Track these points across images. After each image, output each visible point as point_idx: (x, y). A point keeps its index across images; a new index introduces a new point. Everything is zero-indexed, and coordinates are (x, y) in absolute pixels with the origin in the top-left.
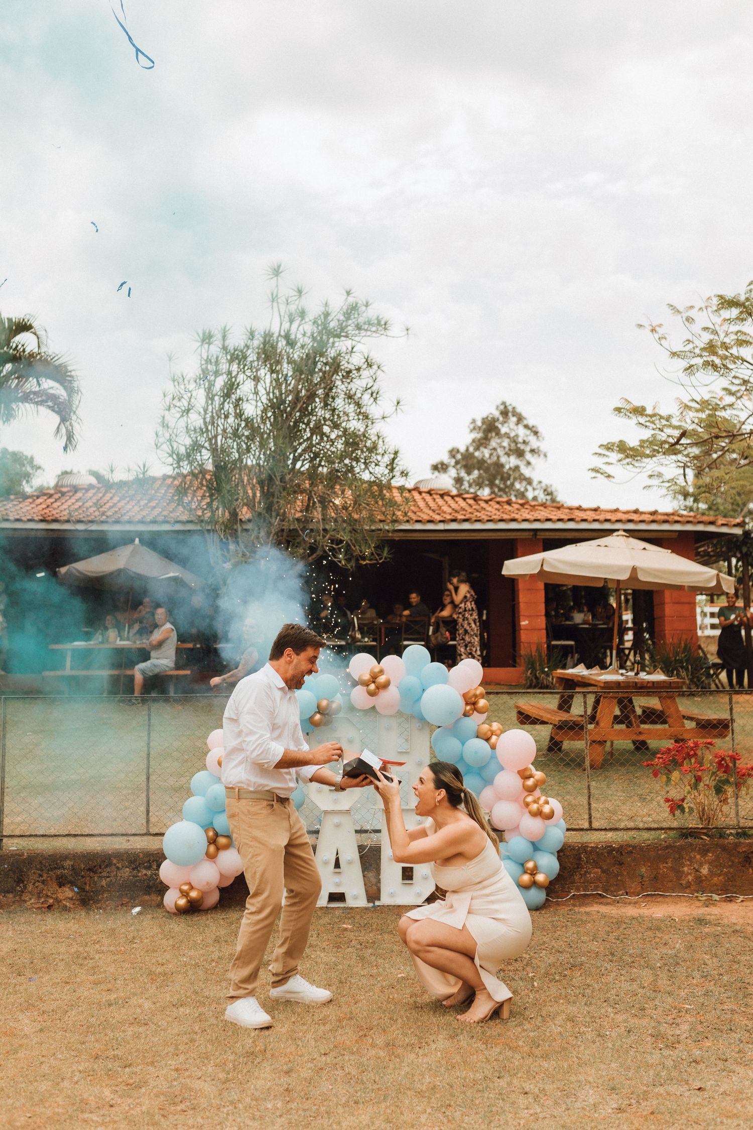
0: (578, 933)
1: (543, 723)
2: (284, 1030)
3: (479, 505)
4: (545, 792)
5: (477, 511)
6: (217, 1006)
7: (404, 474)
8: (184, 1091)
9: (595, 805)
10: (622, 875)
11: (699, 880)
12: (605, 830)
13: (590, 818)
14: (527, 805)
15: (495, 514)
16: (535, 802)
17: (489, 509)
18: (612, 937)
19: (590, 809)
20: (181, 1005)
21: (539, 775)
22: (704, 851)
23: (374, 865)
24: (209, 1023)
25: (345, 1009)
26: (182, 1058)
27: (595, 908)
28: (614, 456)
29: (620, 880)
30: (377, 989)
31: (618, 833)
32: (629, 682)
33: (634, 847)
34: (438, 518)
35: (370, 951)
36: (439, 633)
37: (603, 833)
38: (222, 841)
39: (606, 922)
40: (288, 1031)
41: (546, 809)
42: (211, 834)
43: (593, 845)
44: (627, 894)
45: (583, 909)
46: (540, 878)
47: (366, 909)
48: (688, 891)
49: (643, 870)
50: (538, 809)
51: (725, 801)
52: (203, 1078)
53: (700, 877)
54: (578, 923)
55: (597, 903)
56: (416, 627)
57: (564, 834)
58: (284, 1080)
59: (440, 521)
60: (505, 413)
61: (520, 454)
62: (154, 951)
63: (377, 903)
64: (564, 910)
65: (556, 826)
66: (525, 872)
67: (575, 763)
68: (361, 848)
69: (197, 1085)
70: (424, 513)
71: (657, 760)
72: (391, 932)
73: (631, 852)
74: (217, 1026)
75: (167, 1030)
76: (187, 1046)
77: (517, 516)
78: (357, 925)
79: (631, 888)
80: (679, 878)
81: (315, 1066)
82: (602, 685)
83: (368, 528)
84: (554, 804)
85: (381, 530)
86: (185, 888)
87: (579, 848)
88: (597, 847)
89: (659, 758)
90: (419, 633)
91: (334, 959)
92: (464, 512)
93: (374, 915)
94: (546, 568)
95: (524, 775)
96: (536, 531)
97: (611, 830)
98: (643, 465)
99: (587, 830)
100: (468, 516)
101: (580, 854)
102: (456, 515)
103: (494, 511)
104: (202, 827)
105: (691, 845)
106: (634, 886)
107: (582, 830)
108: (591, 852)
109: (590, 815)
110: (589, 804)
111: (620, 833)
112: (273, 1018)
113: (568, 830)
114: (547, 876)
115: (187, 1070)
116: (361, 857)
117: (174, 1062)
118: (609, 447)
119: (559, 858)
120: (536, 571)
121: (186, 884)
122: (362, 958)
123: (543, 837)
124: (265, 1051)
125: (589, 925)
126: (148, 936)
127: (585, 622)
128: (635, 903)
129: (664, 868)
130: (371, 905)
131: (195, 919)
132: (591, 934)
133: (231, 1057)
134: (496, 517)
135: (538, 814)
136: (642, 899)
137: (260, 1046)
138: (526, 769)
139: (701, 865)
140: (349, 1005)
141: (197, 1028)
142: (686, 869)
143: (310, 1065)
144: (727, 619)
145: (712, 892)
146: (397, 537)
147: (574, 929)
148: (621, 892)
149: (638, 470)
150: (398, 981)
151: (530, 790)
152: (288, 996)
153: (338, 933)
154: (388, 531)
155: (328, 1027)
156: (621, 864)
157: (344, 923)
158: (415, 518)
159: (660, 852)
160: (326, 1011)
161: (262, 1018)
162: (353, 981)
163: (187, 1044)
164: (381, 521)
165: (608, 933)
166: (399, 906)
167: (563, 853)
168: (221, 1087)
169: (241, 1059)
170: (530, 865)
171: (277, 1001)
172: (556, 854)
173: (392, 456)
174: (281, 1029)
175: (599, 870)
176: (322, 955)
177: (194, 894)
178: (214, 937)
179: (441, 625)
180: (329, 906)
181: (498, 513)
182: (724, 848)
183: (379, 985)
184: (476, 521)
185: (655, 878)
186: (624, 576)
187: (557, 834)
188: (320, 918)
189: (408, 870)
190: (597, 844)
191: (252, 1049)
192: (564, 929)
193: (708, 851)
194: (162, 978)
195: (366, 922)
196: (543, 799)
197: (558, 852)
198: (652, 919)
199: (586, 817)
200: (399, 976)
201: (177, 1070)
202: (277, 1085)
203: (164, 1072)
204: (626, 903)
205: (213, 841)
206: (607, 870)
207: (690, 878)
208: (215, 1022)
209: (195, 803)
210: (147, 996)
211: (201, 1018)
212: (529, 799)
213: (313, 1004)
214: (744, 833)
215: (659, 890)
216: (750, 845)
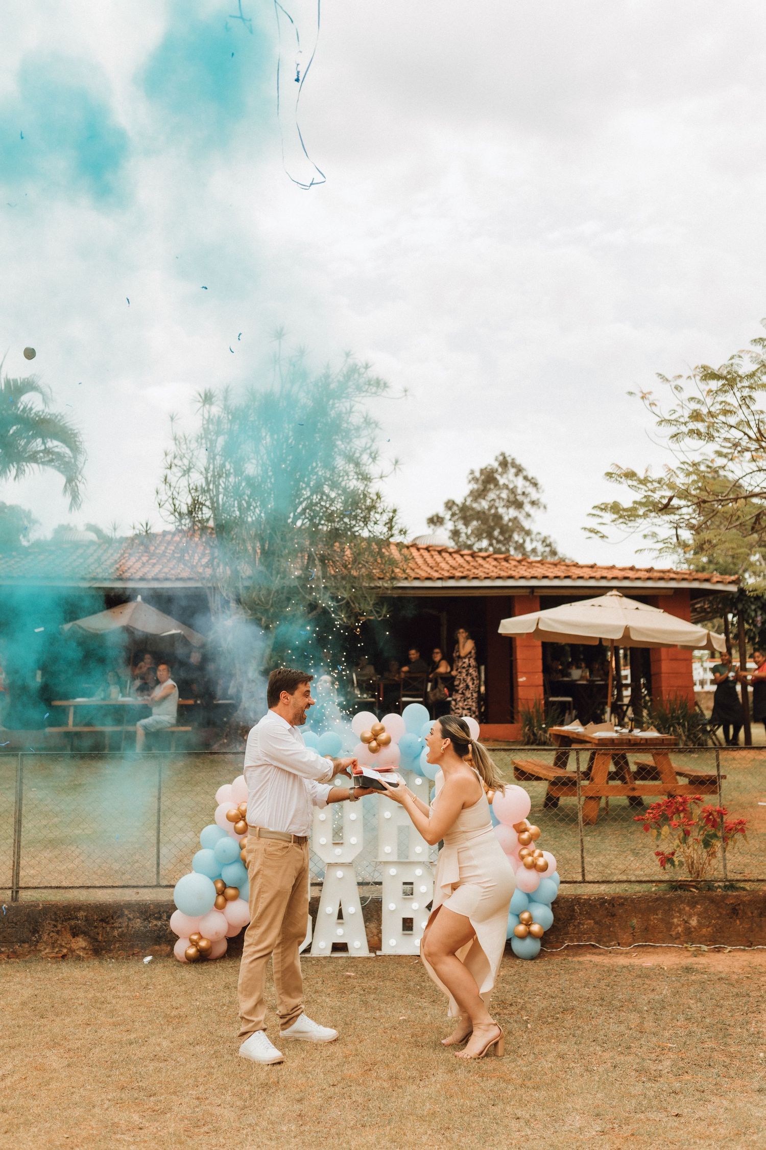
0: (570, 980)
1: (538, 779)
2: (294, 1065)
3: (477, 561)
4: (540, 846)
5: (475, 568)
6: (230, 1044)
7: (403, 532)
8: (206, 1116)
9: (589, 859)
10: (614, 926)
11: (688, 931)
12: (598, 882)
13: (583, 871)
14: (522, 858)
15: (493, 571)
16: (530, 855)
17: (486, 565)
18: (603, 983)
19: (583, 862)
20: (197, 1044)
21: (533, 829)
22: (693, 903)
23: (375, 917)
24: (225, 1059)
25: (350, 1047)
26: (201, 1089)
27: (588, 958)
28: (608, 517)
29: (612, 931)
30: (380, 1030)
31: (610, 885)
32: (622, 739)
33: (626, 899)
34: (436, 575)
35: (373, 996)
36: (437, 690)
37: (596, 885)
38: (230, 892)
39: (597, 971)
40: (298, 1066)
41: (541, 862)
42: (220, 885)
43: (586, 897)
44: (619, 945)
45: (576, 959)
46: (535, 928)
47: (368, 958)
48: (677, 941)
49: (635, 921)
50: (533, 862)
51: (713, 855)
52: (222, 1105)
53: (690, 928)
54: (570, 971)
55: (590, 953)
56: (415, 684)
57: (558, 886)
58: (297, 1107)
59: (439, 579)
60: (504, 464)
61: (519, 505)
62: (168, 996)
63: (378, 953)
64: (558, 959)
65: (550, 878)
66: (521, 923)
67: (569, 818)
68: (363, 899)
69: (217, 1111)
70: (422, 570)
71: (647, 815)
72: (392, 980)
73: (623, 904)
74: (233, 1061)
75: (186, 1065)
76: (206, 1079)
77: (514, 574)
78: (360, 973)
79: (623, 938)
80: (669, 929)
81: (325, 1095)
82: (597, 742)
83: (367, 585)
84: (548, 857)
85: (380, 587)
86: (195, 937)
87: (573, 900)
88: (590, 899)
89: (649, 813)
90: (417, 690)
91: (339, 1004)
92: (462, 569)
93: (376, 964)
94: (541, 627)
95: (519, 828)
96: (532, 588)
97: (603, 882)
98: (637, 525)
99: (580, 882)
100: (465, 573)
101: (574, 906)
102: (454, 572)
103: (492, 568)
104: (211, 878)
105: (680, 897)
106: (625, 937)
107: (575, 882)
108: (584, 904)
109: (583, 868)
110: (583, 857)
111: (613, 886)
112: (284, 1054)
113: (562, 882)
114: (542, 927)
115: (207, 1098)
116: (363, 909)
117: (194, 1092)
118: (603, 508)
119: (553, 910)
120: (532, 630)
121: (195, 934)
122: (365, 1003)
123: (537, 889)
124: (278, 1082)
125: (582, 973)
126: (161, 982)
127: (582, 679)
128: (627, 953)
129: (654, 919)
130: (373, 955)
131: (205, 967)
132: (583, 981)
133: (247, 1088)
134: (494, 574)
135: (533, 866)
136: (633, 950)
137: (273, 1078)
138: (521, 823)
139: (690, 916)
140: (354, 1044)
141: (213, 1063)
142: (675, 920)
143: (320, 1094)
145: (701, 943)
146: (396, 594)
147: (567, 977)
148: (613, 943)
149: (632, 530)
150: (399, 1023)
151: (525, 844)
152: (297, 1035)
153: (342, 980)
154: (387, 588)
155: (335, 1062)
156: (613, 915)
157: (347, 971)
158: (413, 575)
159: (650, 904)
160: (332, 1049)
161: (274, 1054)
162: (357, 1023)
163: (205, 1076)
164: (380, 578)
165: (599, 980)
166: (400, 956)
167: (557, 905)
168: (239, 1113)
169: (257, 1089)
170: (525, 916)
171: (286, 1040)
172: (550, 905)
173: (391, 514)
174: (292, 1064)
175: (592, 921)
176: (328, 1000)
177: (203, 944)
178: (224, 983)
179: (440, 681)
180: (332, 955)
181: (495, 570)
182: (712, 900)
183: (382, 1026)
184: (474, 578)
185: (646, 929)
186: (618, 636)
187: (551, 885)
188: (324, 966)
189: (408, 921)
190: (590, 896)
191: (266, 1081)
192: (557, 977)
193: (697, 903)
194: (177, 1020)
195: (368, 970)
196: (537, 852)
197: (552, 903)
198: (641, 968)
199: (580, 870)
200: (401, 1018)
201: (198, 1098)
202: (291, 1111)
203: (187, 1100)
204: (617, 954)
205: (221, 892)
206: (600, 921)
207: (680, 929)
208: (230, 1058)
209: (204, 856)
210: (165, 1036)
211: (216, 1055)
212: (525, 852)
213: (320, 1043)
214: (731, 886)
215: (650, 941)
216: (737, 897)
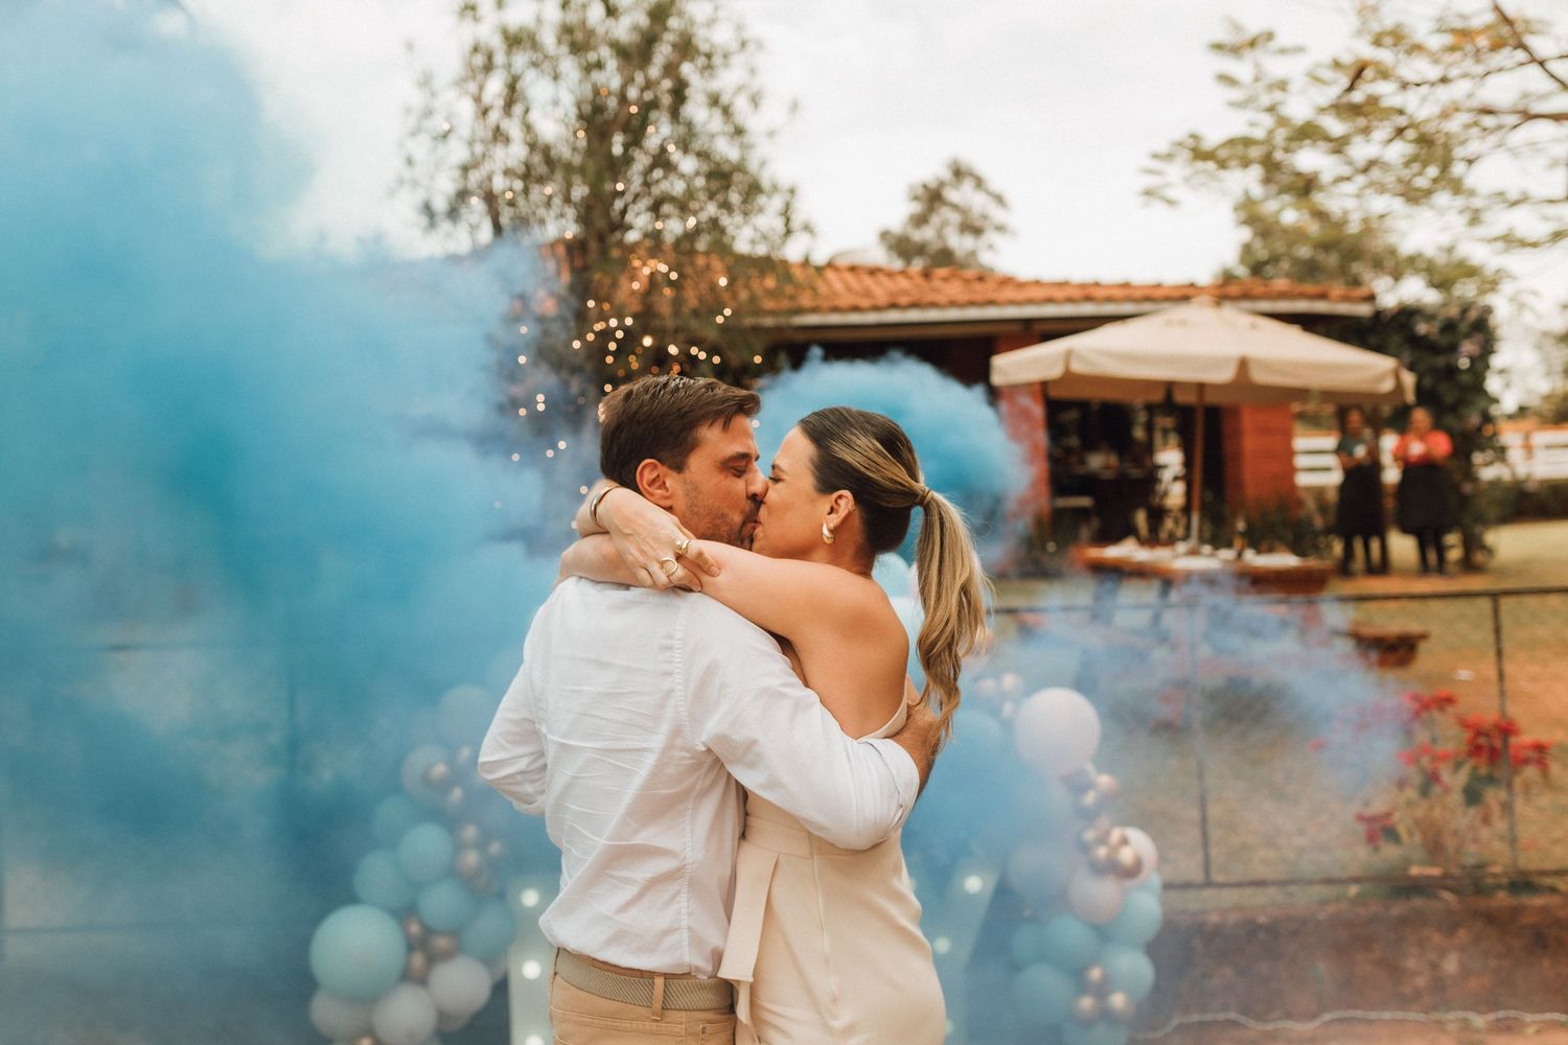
4: (1121, 820)
10: (1278, 980)
11: (1439, 985)
12: (1240, 885)
14: (1085, 848)
16: (1100, 841)
21: (1106, 783)
22: (1450, 925)
29: (1272, 990)
31: (1267, 890)
33: (1302, 922)
37: (1236, 892)
41: (1126, 856)
43: (1215, 918)
44: (1290, 1018)
46: (1118, 1000)
48: (1415, 1008)
49: (1321, 968)
50: (1108, 856)
51: (1486, 820)
53: (1441, 979)
57: (1159, 900)
65: (1144, 891)
66: (1085, 990)
73: (1296, 933)
79: (1298, 1005)
80: (1397, 982)
84: (1139, 843)
87: (1189, 925)
88: (1224, 923)
94: (1075, 368)
95: (1075, 782)
97: (1251, 884)
99: (1201, 886)
105: (1419, 912)
106: (1303, 1002)
107: (1191, 886)
108: (1212, 934)
109: (1206, 855)
110: (1205, 834)
111: (1273, 892)
113: (1166, 889)
114: (1130, 997)
119: (1152, 958)
120: (1056, 374)
123: (1118, 913)
127: (1107, 467)
129: (1365, 963)
135: (1108, 866)
136: (1322, 1030)
138: (1078, 772)
139: (1443, 953)
142: (1411, 963)
144: (1350, 454)
145: (1465, 1009)
148: (1275, 1016)
151: (1089, 816)
156: (1276, 957)
159: (1356, 932)
167: (1160, 946)
170: (1094, 975)
172: (1146, 948)
175: (1231, 970)
182: (1490, 918)
185: (1347, 982)
187: (1146, 905)
190: (1225, 916)
193: (1455, 925)
196: (1116, 834)
197: (1150, 943)
205: (418, 945)
206: (1248, 969)
207: (1421, 982)
212: (1090, 835)
214: (1523, 883)
215: (1356, 1007)
216: (1543, 910)
